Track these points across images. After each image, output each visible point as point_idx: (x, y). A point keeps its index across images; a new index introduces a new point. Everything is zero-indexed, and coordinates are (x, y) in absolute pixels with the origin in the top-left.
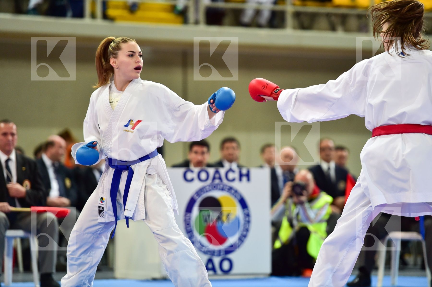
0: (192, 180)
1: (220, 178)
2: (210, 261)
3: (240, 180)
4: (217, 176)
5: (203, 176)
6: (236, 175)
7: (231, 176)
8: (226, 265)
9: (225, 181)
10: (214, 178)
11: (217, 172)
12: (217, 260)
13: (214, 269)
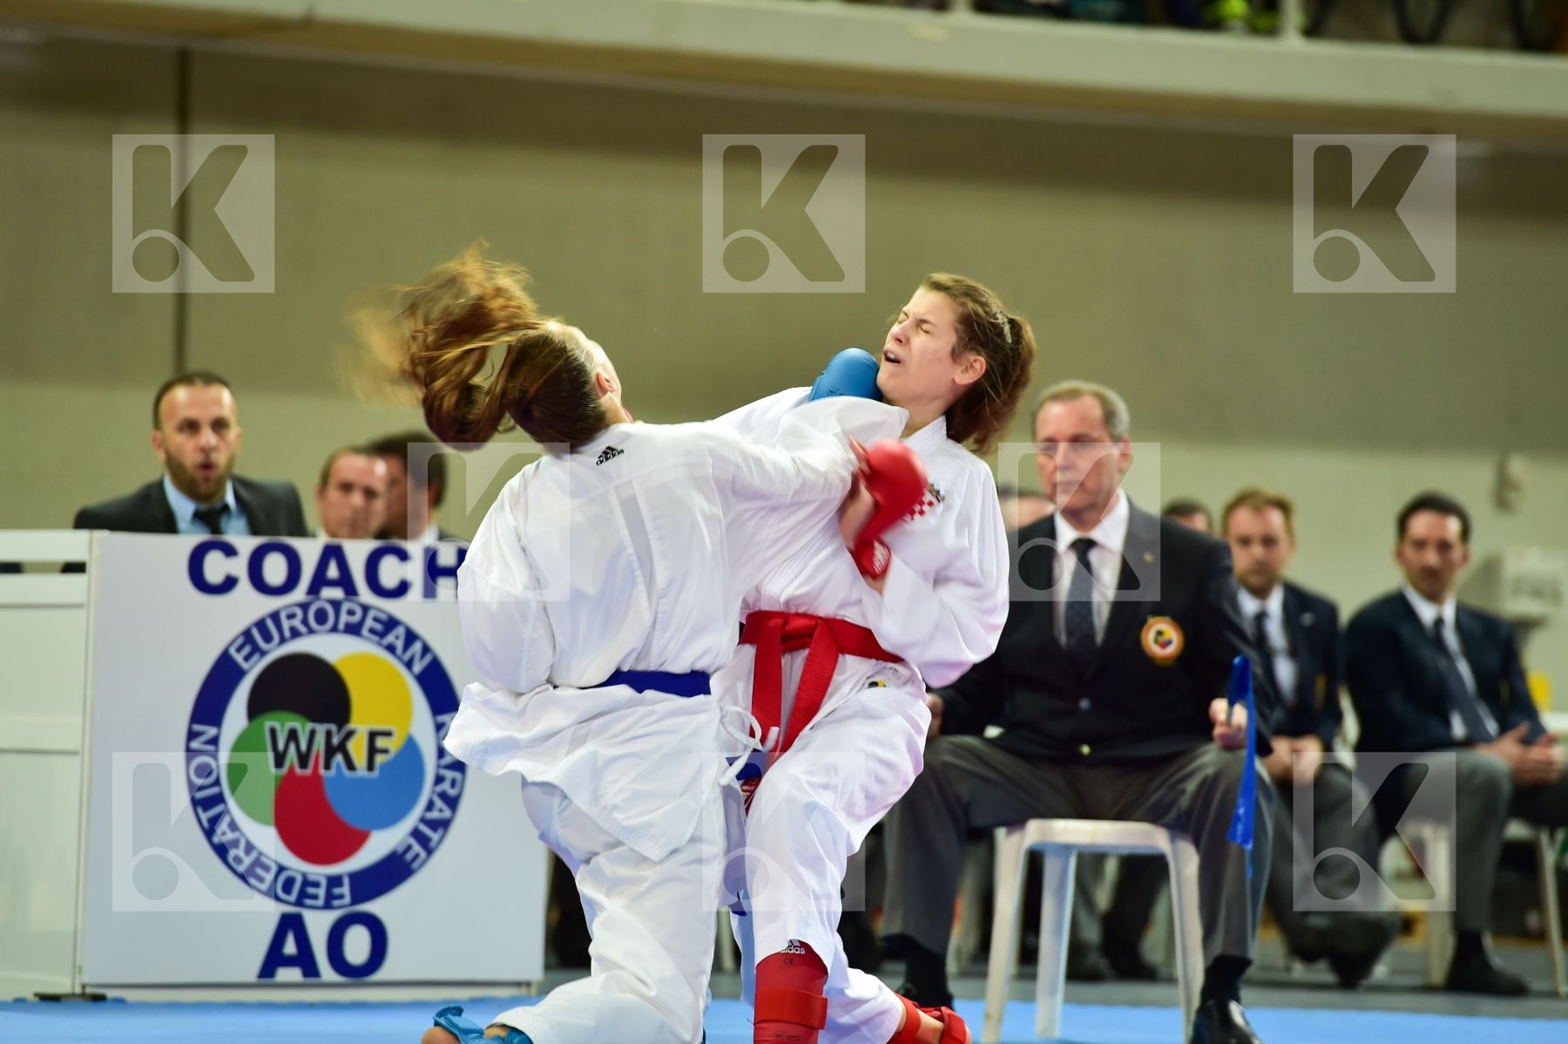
0: (229, 584)
1: (346, 582)
2: (291, 924)
3: (430, 593)
4: (333, 572)
5: (275, 569)
6: (414, 571)
7: (390, 571)
8: (357, 945)
9: (365, 595)
10: (319, 581)
11: (332, 553)
12: (318, 924)
13: (305, 960)
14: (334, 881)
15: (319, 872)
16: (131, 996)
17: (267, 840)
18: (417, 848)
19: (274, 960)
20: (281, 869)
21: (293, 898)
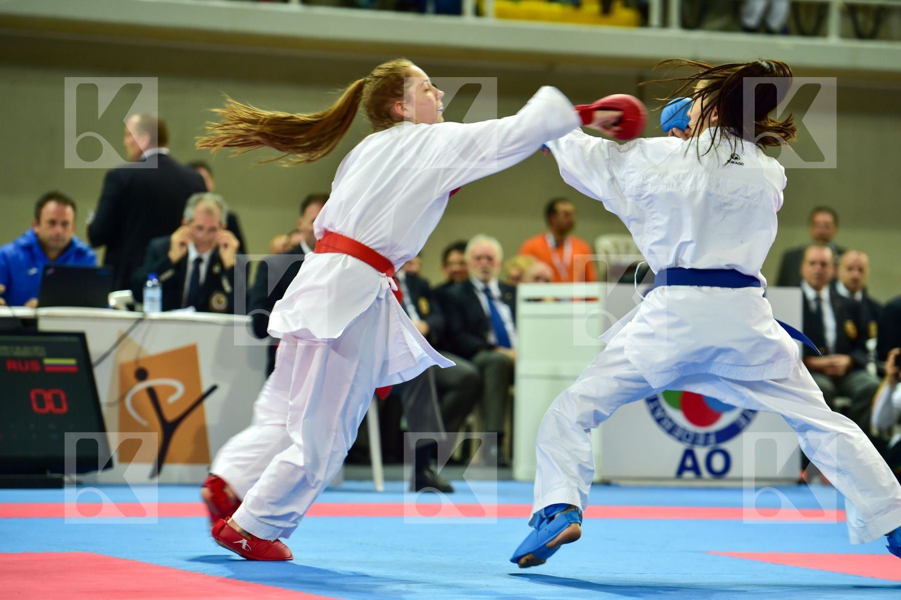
2: (689, 453)
8: (718, 462)
12: (701, 453)
13: (695, 468)
14: (707, 435)
15: (701, 430)
16: (623, 483)
17: (678, 417)
18: (743, 421)
19: (682, 468)
20: (684, 430)
21: (690, 440)
